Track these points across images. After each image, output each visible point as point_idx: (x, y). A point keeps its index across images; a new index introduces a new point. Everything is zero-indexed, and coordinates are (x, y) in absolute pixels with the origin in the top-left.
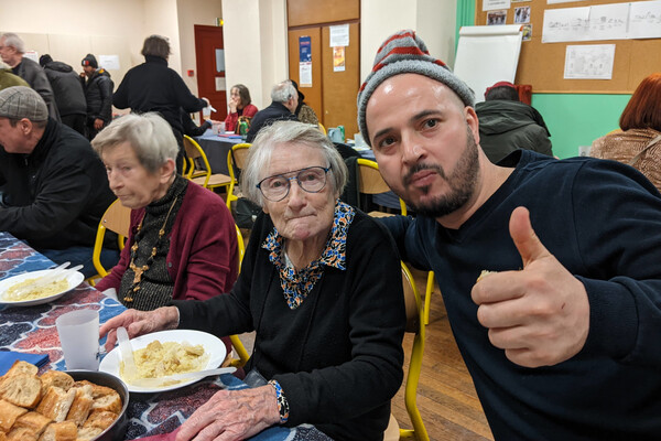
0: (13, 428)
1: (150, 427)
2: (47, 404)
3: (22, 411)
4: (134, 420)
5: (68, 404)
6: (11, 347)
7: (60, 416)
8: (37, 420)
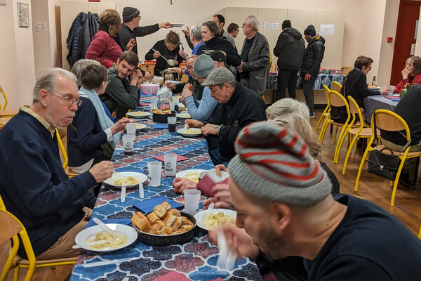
0: (154, 223)
1: (200, 241)
2: (166, 219)
3: (158, 218)
4: (196, 238)
5: (172, 221)
6: (174, 199)
7: (169, 224)
8: (162, 223)
